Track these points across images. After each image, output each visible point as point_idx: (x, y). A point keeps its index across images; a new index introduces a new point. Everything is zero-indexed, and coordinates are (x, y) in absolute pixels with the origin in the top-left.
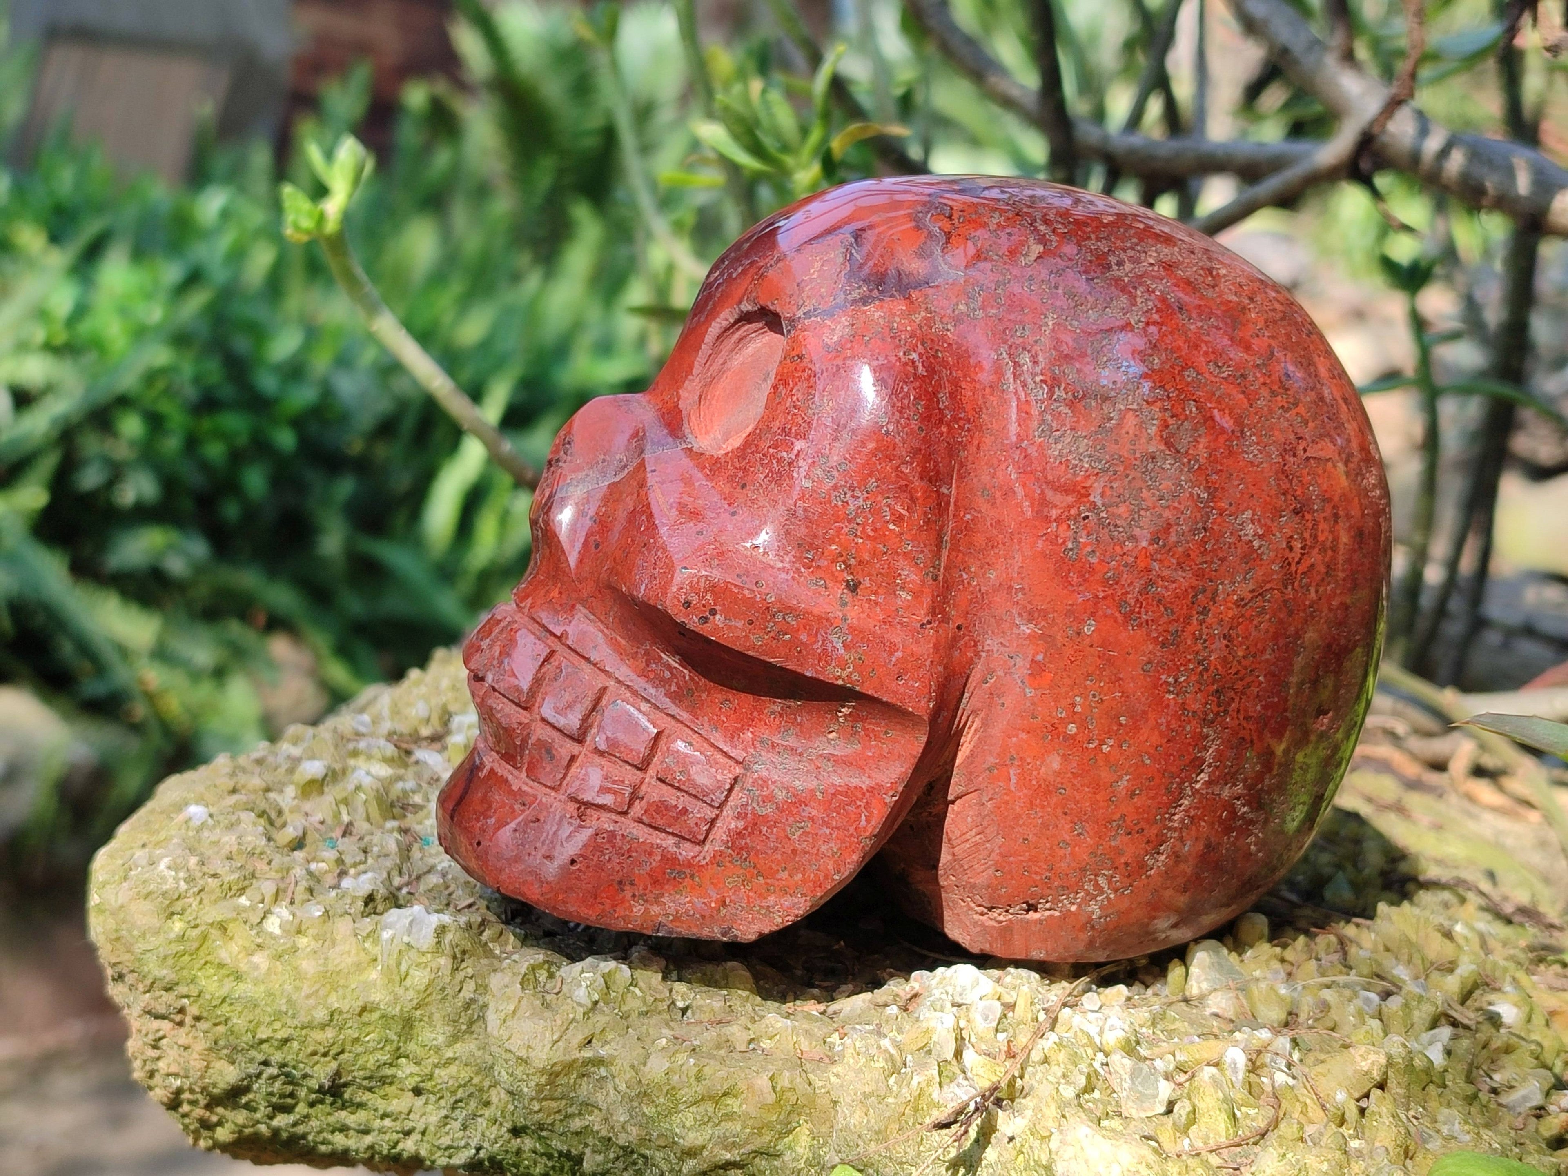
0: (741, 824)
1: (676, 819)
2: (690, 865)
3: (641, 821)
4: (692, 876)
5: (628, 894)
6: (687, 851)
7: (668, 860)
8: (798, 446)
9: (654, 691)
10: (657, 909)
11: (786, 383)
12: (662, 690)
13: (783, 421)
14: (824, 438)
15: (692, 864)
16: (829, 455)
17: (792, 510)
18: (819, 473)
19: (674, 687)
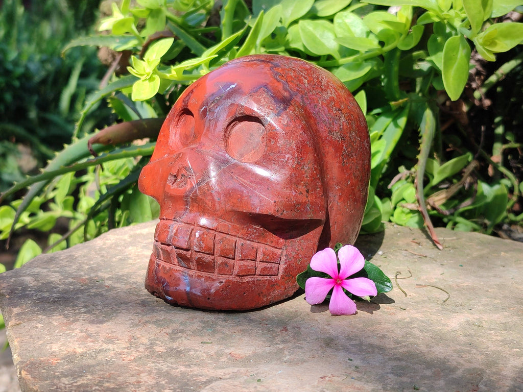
0: (286, 266)
1: (269, 271)
2: (276, 282)
3: (260, 275)
4: (277, 284)
5: (261, 296)
6: (274, 278)
7: (270, 282)
8: (287, 156)
9: (251, 237)
10: (269, 297)
11: (274, 138)
12: (253, 236)
13: (278, 150)
14: (294, 152)
15: (276, 281)
16: (298, 157)
17: (291, 175)
18: (296, 162)
19: (257, 234)
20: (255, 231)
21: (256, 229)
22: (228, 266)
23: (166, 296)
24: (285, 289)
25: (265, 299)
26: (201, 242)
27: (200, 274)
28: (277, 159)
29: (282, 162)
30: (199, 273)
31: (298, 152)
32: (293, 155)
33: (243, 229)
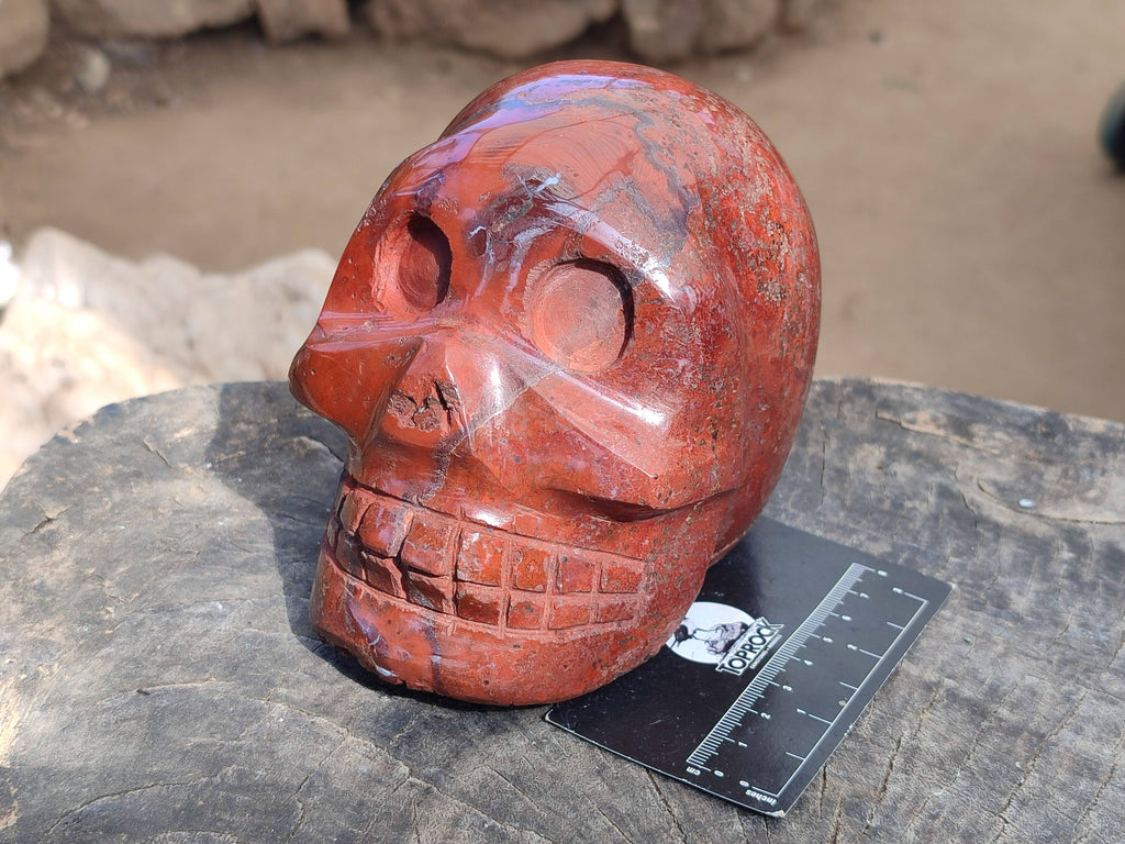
2: (629, 632)
4: (631, 638)
7: (618, 635)
8: (682, 363)
9: (582, 540)
10: (614, 667)
11: (652, 320)
12: (589, 538)
13: (661, 348)
14: (698, 354)
15: (632, 631)
16: (705, 364)
17: (687, 407)
18: (700, 377)
19: (598, 533)
20: (593, 527)
21: (596, 523)
22: (532, 611)
23: (378, 668)
24: (647, 644)
25: (605, 673)
26: (475, 560)
27: (464, 626)
28: (656, 369)
29: (667, 375)
30: (462, 623)
31: (706, 353)
32: (695, 360)
33: (567, 524)
